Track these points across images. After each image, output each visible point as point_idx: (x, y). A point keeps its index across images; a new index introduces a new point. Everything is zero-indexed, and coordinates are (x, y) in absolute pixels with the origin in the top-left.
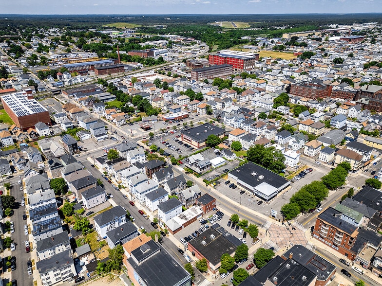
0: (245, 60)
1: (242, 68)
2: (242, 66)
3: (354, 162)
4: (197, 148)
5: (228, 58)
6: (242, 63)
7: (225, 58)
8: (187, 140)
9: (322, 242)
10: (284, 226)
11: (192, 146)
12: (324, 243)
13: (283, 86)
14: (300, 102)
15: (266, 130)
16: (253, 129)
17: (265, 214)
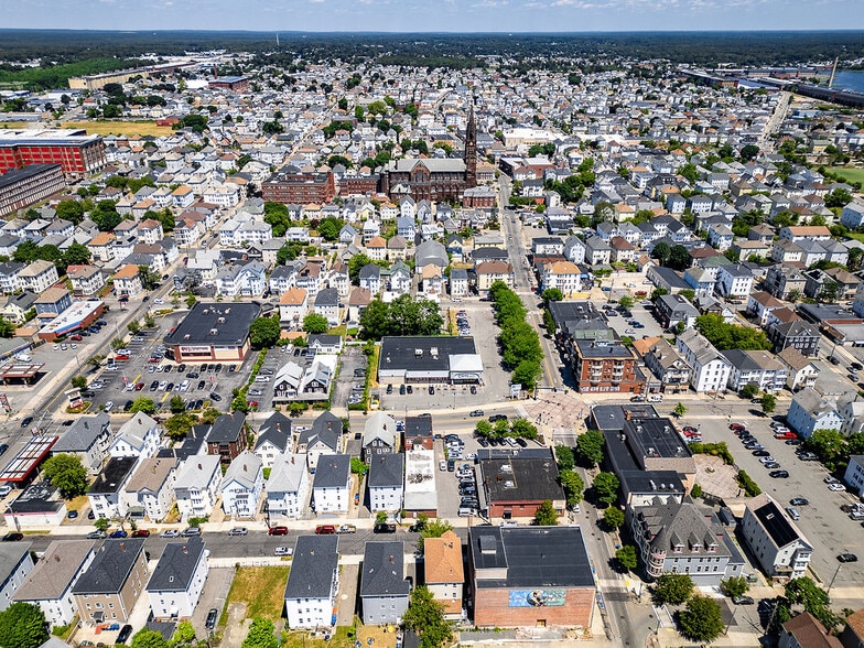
0: (82, 147)
1: (80, 169)
2: (79, 163)
3: (507, 276)
4: (241, 363)
5: (24, 148)
6: (77, 156)
7: (15, 148)
8: (195, 354)
9: (595, 392)
10: (538, 401)
11: (222, 363)
12: (599, 392)
13: (239, 191)
14: (307, 213)
15: (338, 275)
16: (305, 284)
17: (499, 401)
